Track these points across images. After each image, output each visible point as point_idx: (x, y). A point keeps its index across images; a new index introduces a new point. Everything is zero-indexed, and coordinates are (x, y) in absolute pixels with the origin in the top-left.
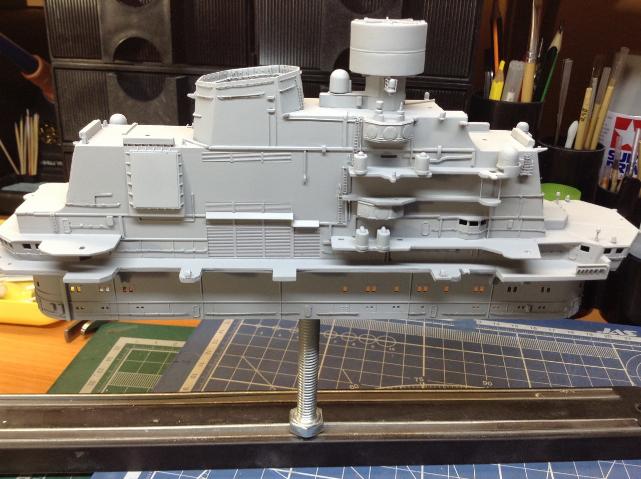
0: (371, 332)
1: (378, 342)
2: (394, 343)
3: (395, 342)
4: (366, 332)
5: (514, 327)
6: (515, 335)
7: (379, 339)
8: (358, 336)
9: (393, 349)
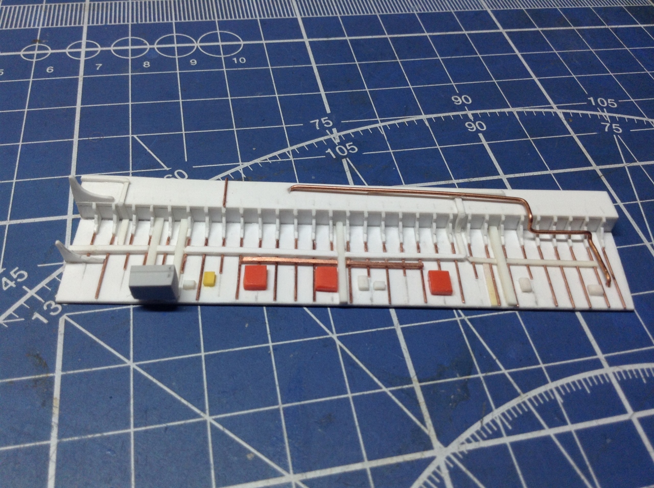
0: (181, 27)
1: (203, 47)
2: (240, 45)
3: (242, 43)
4: (167, 28)
7: (201, 42)
8: (152, 43)
9: (242, 60)
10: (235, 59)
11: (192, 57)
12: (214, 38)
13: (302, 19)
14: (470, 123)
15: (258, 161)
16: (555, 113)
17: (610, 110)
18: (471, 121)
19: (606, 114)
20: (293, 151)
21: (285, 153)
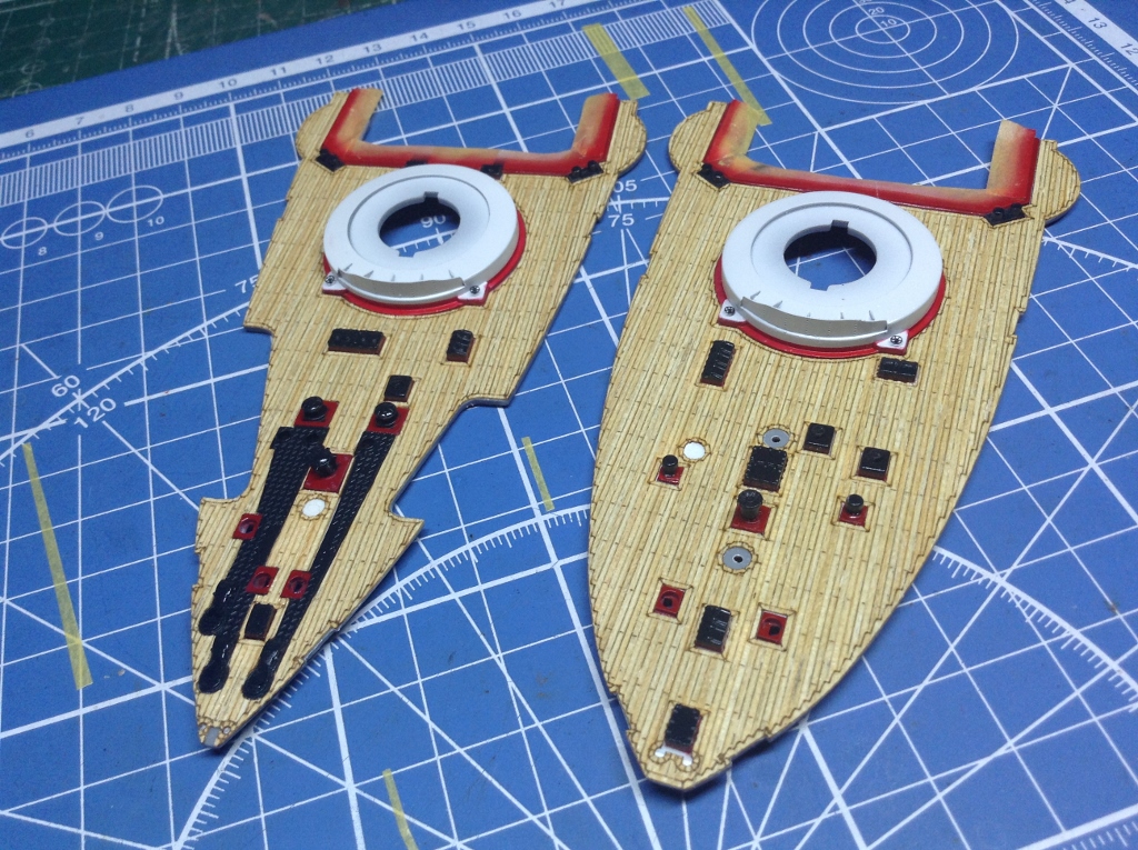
0: (89, 192)
1: (111, 214)
2: (158, 201)
3: (162, 197)
4: (70, 196)
5: (466, 30)
6: (470, 52)
7: (111, 206)
8: (50, 221)
9: (160, 221)
10: (151, 221)
11: (96, 230)
12: (127, 198)
13: (243, 148)
15: (165, 347)
17: (626, 195)
19: (618, 203)
20: (210, 327)
21: (198, 332)
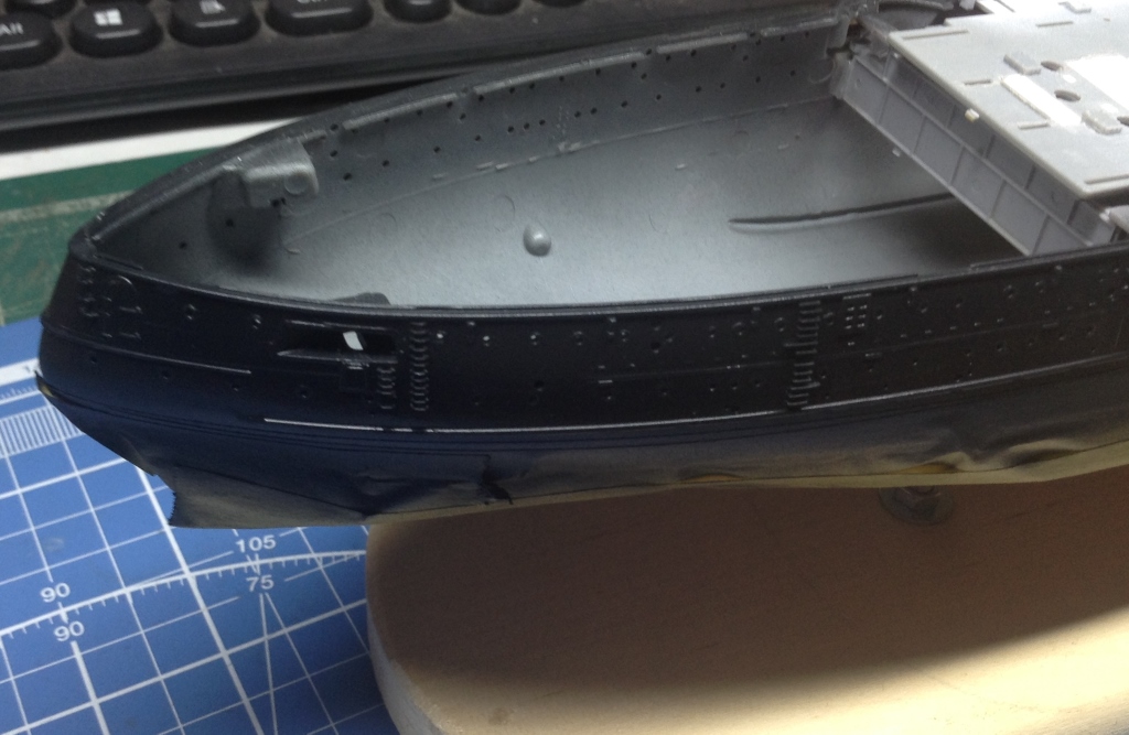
14: (63, 628)
16: (185, 581)
17: (264, 554)
18: (62, 624)
19: (256, 563)
